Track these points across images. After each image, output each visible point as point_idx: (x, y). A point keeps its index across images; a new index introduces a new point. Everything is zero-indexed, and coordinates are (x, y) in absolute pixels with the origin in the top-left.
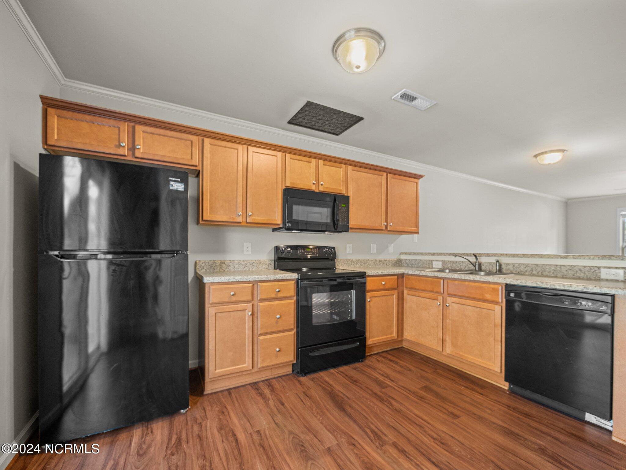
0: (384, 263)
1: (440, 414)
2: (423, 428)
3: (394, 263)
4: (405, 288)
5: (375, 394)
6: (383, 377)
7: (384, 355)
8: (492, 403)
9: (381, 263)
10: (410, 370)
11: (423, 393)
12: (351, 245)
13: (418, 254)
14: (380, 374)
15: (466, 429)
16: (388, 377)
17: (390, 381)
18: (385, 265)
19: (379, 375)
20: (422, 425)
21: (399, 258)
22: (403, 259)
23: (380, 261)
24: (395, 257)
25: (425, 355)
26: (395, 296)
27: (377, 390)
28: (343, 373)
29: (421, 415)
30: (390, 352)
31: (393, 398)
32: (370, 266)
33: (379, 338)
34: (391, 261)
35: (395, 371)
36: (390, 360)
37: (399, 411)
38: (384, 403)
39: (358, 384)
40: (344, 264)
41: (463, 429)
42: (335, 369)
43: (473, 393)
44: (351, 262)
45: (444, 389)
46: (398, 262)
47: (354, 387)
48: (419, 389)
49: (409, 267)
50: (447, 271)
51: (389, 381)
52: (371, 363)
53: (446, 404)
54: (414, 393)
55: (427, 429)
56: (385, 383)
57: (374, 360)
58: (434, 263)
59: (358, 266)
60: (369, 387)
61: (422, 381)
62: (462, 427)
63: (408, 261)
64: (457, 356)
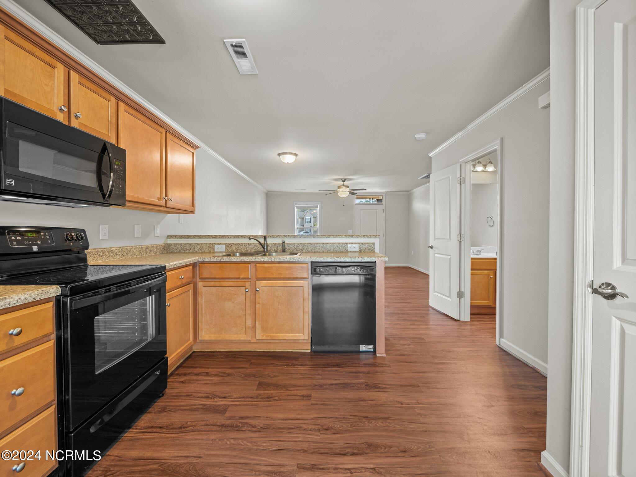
0: (151, 251)
1: (298, 404)
2: (300, 427)
3: (161, 249)
4: (198, 280)
5: (223, 426)
6: (210, 400)
7: (181, 371)
8: (314, 368)
9: (147, 250)
10: (229, 375)
11: (264, 392)
12: (107, 226)
13: (195, 237)
14: (202, 397)
15: (324, 403)
16: (214, 396)
17: (223, 399)
18: (152, 253)
19: (204, 400)
20: (297, 425)
21: (166, 242)
22: (171, 244)
23: (147, 248)
24: (161, 242)
25: (226, 350)
26: (190, 291)
27: (219, 419)
28: (151, 427)
29: (286, 416)
30: (184, 365)
31: (247, 417)
32: (135, 257)
33: (177, 352)
34: (158, 247)
35: (214, 384)
36: (196, 374)
37: (266, 428)
38: (244, 429)
39: (188, 429)
40: (98, 256)
41: (323, 404)
42: (131, 430)
43: (296, 368)
44: (109, 252)
45: (275, 376)
46: (165, 248)
47: (189, 436)
48: (256, 390)
49: (182, 252)
50: (238, 254)
51: (221, 400)
52: (176, 391)
53: (291, 390)
54: (257, 397)
55: (304, 426)
56: (219, 405)
57: (177, 385)
58: (216, 246)
59: (118, 257)
60: (208, 422)
61: (251, 381)
62: (321, 402)
63: (179, 246)
64: (269, 338)
